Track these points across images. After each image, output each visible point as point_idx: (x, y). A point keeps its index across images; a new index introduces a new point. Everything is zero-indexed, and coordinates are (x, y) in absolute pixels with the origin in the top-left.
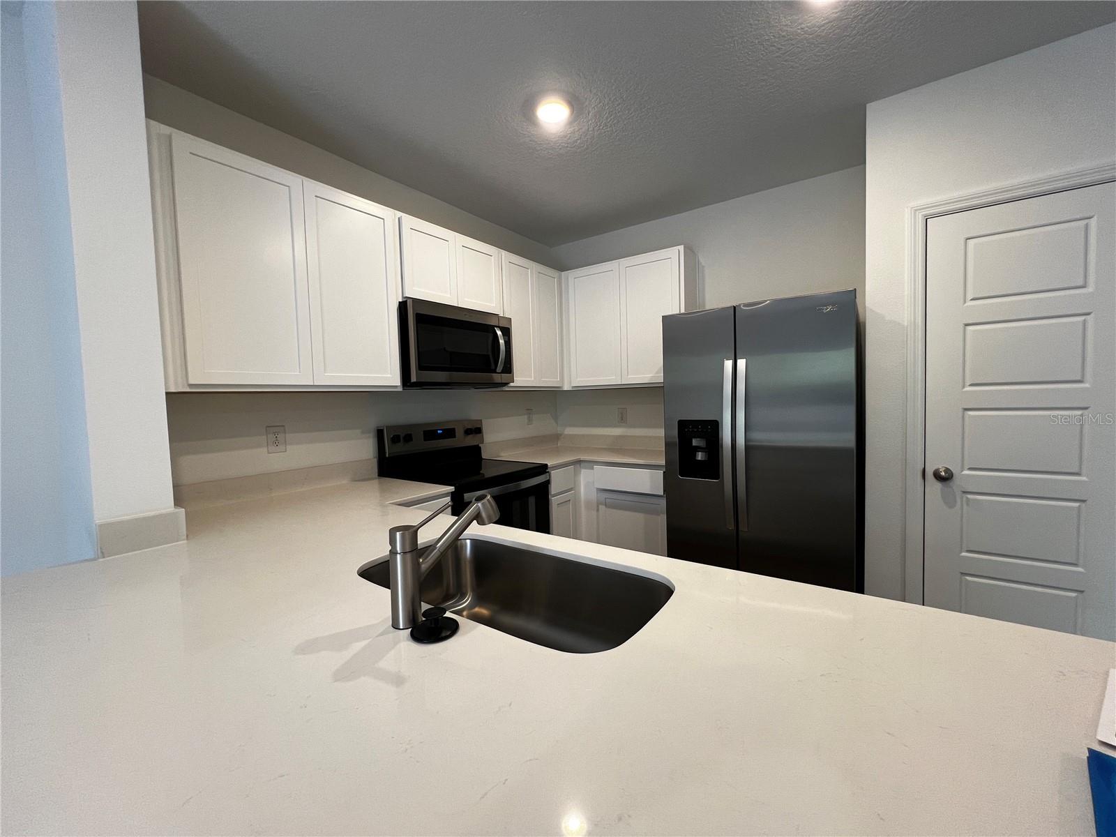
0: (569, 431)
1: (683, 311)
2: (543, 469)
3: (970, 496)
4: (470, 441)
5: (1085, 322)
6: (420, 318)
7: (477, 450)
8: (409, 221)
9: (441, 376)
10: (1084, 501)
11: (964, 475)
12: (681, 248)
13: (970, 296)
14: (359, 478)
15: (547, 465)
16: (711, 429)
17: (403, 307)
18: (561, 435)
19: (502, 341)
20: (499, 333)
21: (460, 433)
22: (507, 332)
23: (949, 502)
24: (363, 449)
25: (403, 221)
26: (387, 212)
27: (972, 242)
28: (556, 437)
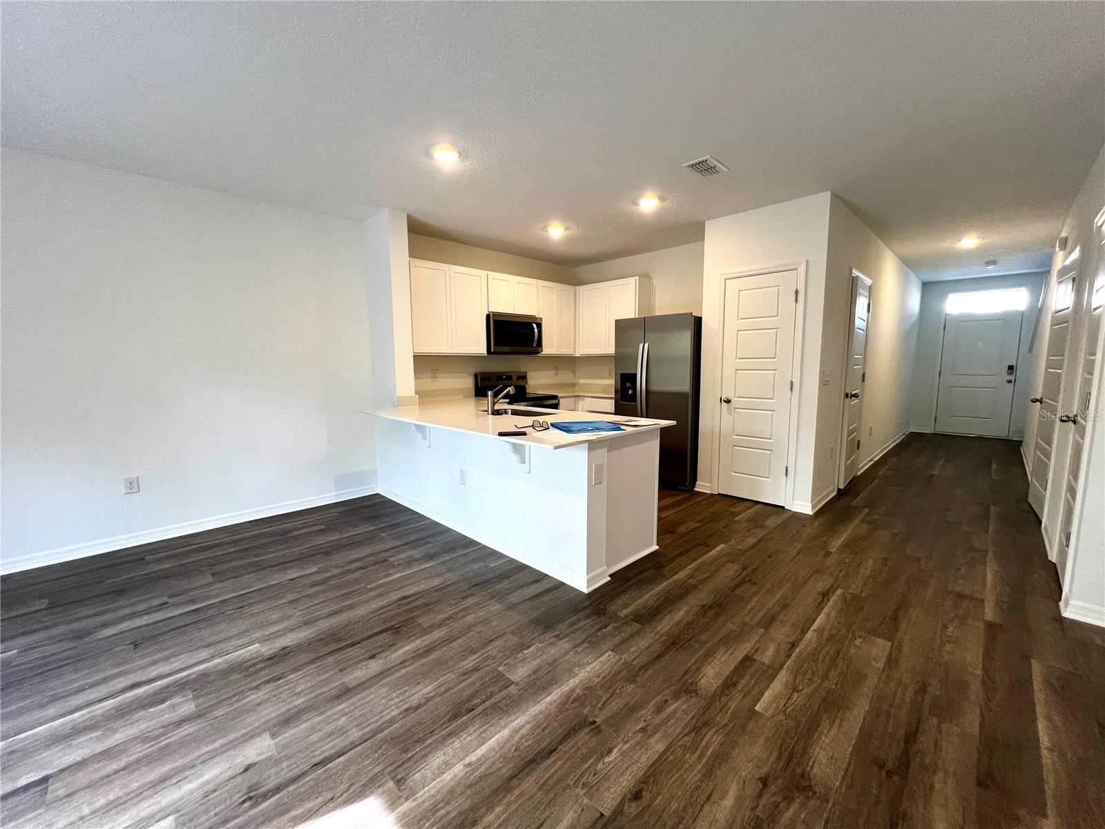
2: (556, 397)
3: (737, 410)
4: (520, 383)
5: (776, 332)
6: (495, 321)
7: (524, 387)
8: (492, 275)
9: (506, 349)
10: (773, 411)
11: (734, 400)
12: (637, 278)
13: (740, 318)
14: (467, 396)
15: (560, 396)
16: (633, 378)
17: (488, 316)
18: (577, 383)
19: (536, 330)
20: (535, 326)
21: (514, 378)
22: (539, 326)
23: (729, 412)
24: (468, 383)
25: (489, 276)
26: (482, 273)
27: (741, 292)
28: (574, 385)
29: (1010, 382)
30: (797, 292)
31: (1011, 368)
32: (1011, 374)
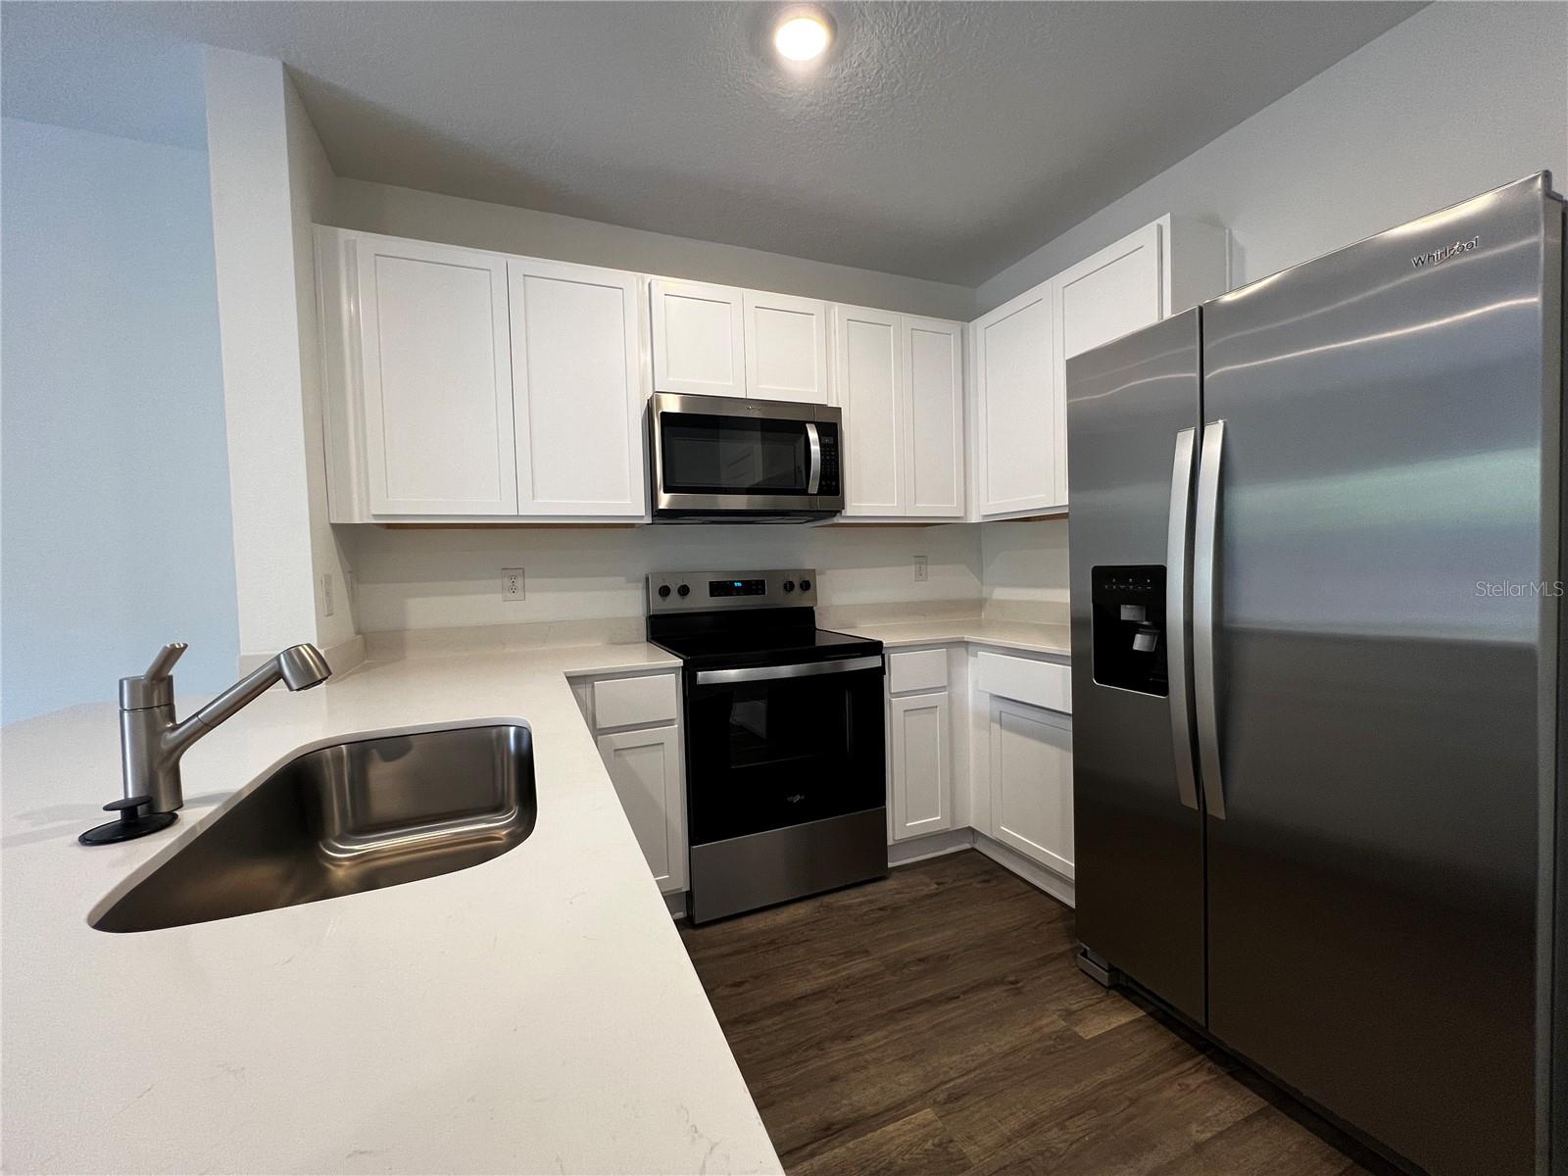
0: (1000, 594)
2: (875, 648)
4: (796, 600)
7: (808, 614)
8: (664, 284)
12: (1166, 219)
15: (881, 643)
17: (650, 406)
18: (986, 600)
19: (814, 446)
20: (811, 430)
21: (772, 587)
22: (831, 431)
24: (631, 605)
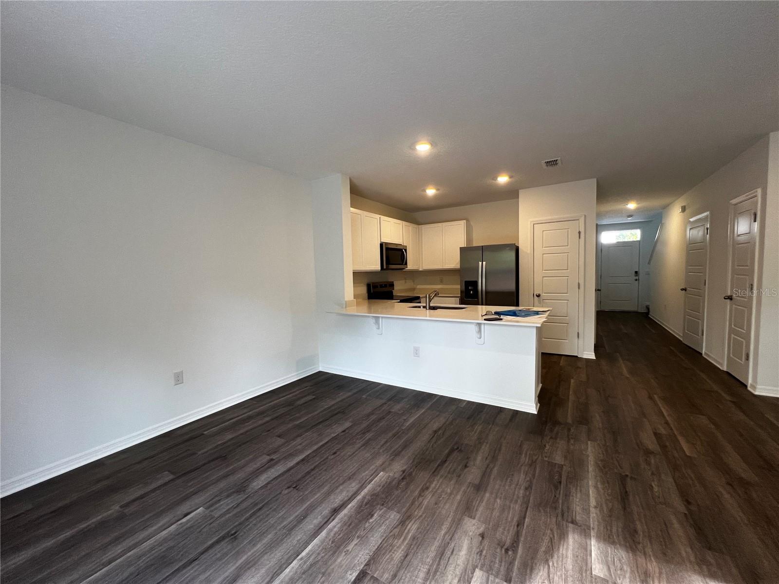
1: (465, 246)
3: (545, 300)
5: (568, 255)
6: (387, 249)
9: (392, 266)
10: (568, 300)
11: (543, 295)
12: (465, 221)
13: (544, 246)
16: (475, 284)
17: (381, 245)
19: (405, 254)
21: (388, 286)
23: (540, 302)
25: (381, 218)
26: (378, 216)
27: (544, 232)
28: (414, 289)
29: (636, 280)
30: (579, 233)
31: (636, 272)
32: (637, 275)
